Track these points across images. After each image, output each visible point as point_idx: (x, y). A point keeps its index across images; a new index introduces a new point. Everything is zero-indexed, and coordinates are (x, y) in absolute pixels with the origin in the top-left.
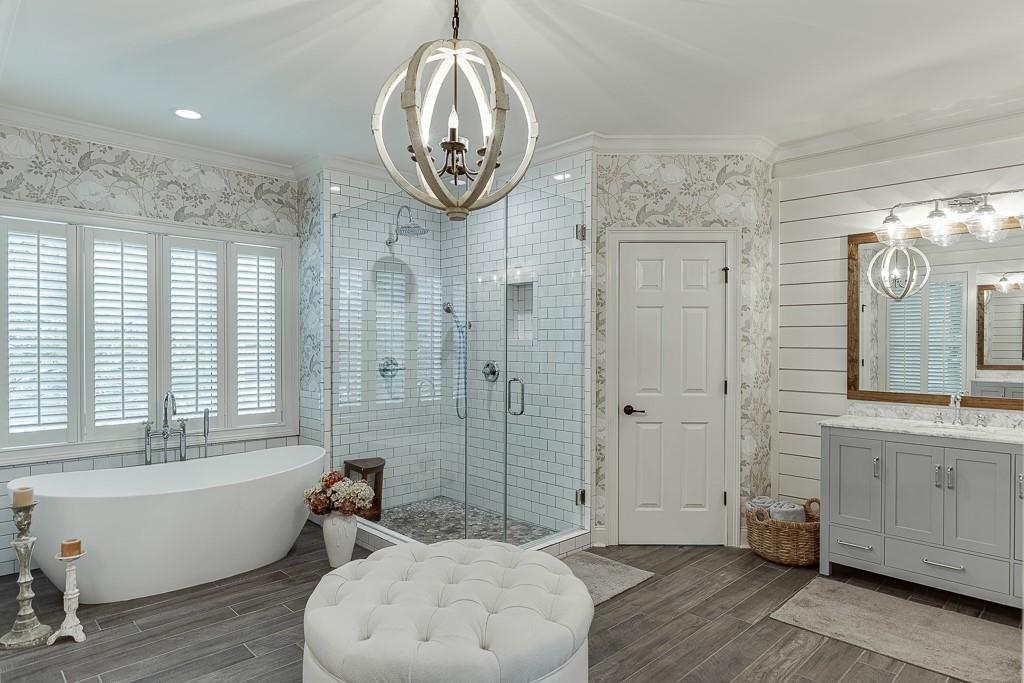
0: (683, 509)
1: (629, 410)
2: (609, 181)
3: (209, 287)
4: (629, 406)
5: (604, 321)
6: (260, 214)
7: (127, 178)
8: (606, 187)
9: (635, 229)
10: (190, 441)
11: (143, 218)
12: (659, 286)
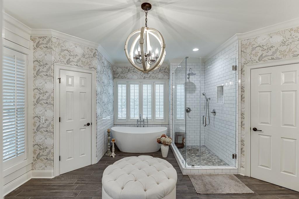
0: (282, 172)
1: (255, 129)
2: (246, 48)
3: (150, 92)
4: (256, 128)
5: (244, 98)
6: (160, 75)
7: (135, 72)
8: (245, 51)
9: (258, 63)
10: (145, 123)
11: (138, 79)
12: (270, 83)
